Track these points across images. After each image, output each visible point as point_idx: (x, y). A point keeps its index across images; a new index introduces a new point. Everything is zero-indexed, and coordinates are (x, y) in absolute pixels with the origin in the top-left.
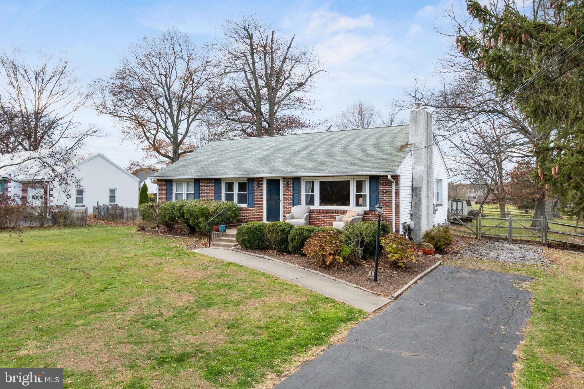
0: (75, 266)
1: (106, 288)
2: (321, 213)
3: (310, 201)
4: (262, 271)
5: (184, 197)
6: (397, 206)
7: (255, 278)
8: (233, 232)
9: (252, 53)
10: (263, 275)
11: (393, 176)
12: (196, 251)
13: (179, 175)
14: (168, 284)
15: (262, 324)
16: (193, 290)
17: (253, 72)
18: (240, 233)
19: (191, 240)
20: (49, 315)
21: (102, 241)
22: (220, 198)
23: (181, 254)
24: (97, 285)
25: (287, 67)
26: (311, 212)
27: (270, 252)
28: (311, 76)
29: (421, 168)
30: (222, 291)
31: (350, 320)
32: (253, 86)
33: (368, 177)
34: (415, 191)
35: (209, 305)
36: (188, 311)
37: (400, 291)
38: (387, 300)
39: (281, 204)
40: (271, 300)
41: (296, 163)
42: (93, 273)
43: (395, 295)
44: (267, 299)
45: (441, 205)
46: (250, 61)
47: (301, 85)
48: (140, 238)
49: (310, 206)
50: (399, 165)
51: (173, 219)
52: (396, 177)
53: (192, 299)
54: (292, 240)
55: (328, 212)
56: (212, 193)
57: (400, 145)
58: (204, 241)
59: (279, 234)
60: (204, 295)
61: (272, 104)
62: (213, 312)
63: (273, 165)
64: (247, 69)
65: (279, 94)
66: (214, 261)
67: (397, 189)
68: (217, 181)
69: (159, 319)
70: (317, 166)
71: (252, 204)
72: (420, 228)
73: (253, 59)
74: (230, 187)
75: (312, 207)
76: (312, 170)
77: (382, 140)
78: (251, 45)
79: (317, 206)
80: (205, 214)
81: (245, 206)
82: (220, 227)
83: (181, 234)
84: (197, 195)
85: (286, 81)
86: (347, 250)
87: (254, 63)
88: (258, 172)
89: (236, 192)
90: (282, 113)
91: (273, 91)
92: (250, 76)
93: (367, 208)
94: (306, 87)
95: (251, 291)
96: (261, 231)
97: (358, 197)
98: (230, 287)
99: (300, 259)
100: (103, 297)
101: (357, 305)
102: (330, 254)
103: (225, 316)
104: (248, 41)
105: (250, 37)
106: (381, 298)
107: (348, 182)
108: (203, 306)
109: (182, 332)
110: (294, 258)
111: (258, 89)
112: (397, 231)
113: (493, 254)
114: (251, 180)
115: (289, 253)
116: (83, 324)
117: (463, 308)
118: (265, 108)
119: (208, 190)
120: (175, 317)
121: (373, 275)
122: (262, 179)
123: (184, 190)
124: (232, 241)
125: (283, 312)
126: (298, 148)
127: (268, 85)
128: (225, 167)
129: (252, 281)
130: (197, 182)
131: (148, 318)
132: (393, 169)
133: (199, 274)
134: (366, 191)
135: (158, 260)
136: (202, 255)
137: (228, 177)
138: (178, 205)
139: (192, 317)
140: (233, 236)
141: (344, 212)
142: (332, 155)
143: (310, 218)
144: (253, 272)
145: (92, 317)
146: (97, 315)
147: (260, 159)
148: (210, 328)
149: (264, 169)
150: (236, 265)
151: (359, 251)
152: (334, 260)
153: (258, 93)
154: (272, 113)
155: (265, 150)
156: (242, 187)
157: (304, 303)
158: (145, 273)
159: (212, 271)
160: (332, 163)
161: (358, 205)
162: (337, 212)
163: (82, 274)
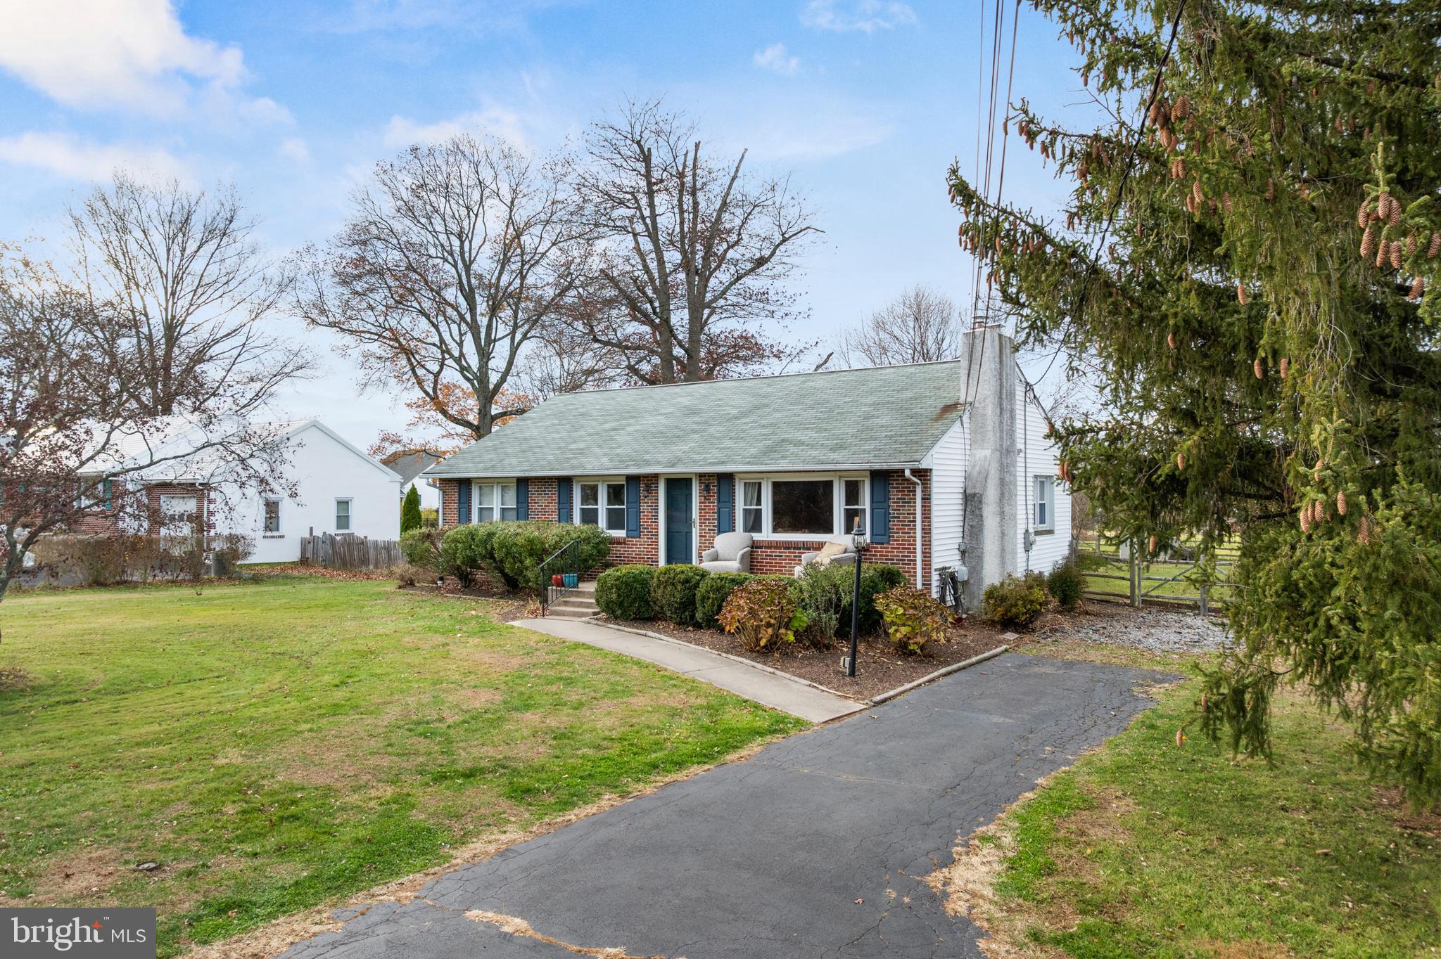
0: (282, 649)
1: (343, 683)
2: (775, 548)
3: (754, 523)
4: (636, 657)
5: (497, 516)
6: (927, 532)
7: (620, 668)
8: (590, 587)
9: (650, 194)
10: (638, 663)
11: (915, 472)
12: (516, 623)
13: (486, 469)
14: (457, 677)
15: (614, 734)
16: (502, 686)
17: (653, 234)
18: (602, 589)
19: (508, 605)
20: (251, 718)
21: (326, 606)
22: (570, 518)
23: (483, 631)
24: (327, 678)
25: (731, 220)
26: (755, 546)
27: (661, 625)
28: (784, 240)
29: (985, 454)
30: (554, 688)
31: (775, 731)
32: (653, 266)
33: (868, 473)
34: (971, 502)
35: (527, 707)
36: (486, 716)
37: (892, 693)
38: (858, 706)
39: (694, 530)
40: (640, 701)
41: (728, 443)
42: (315, 660)
43: (878, 698)
44: (633, 700)
45: (1050, 532)
46: (647, 213)
47: (761, 262)
48: (403, 600)
49: (753, 534)
50: (929, 448)
51: (472, 562)
52: (923, 475)
53: (498, 698)
54: (703, 599)
55: (788, 546)
56: (554, 507)
57: (942, 405)
58: (534, 604)
59: (679, 588)
60: (522, 693)
61: (698, 306)
62: (532, 718)
63: (680, 449)
64: (639, 228)
65: (713, 282)
66: (549, 641)
67: (927, 499)
68: (565, 482)
69: (438, 725)
70: (768, 451)
71: (635, 531)
72: (981, 579)
73: (651, 205)
74: (590, 494)
75: (757, 536)
76: (756, 459)
77: (908, 394)
78: (648, 176)
79: (767, 534)
80: (537, 551)
81: (621, 534)
82: (567, 578)
83: (488, 594)
84: (523, 511)
85: (730, 254)
86: (804, 618)
87: (654, 216)
88: (647, 463)
89: (602, 506)
90: (719, 326)
91: (698, 275)
92: (646, 244)
93: (868, 537)
94: (774, 267)
95: (606, 687)
96: (644, 583)
97: (850, 516)
98: (569, 682)
99: (717, 638)
100: (340, 695)
101: (795, 712)
102: (769, 625)
103: (552, 722)
104: (641, 167)
105: (646, 158)
106: (851, 702)
107: (829, 485)
108: (517, 709)
109: (475, 743)
110: (706, 635)
111: (664, 275)
112: (927, 584)
113: (1136, 634)
114: (633, 480)
115: (698, 626)
116: (311, 730)
117: (997, 719)
118: (680, 318)
119: (544, 502)
120: (464, 722)
121: (847, 666)
122: (656, 477)
123: (496, 502)
124: (589, 605)
125: (655, 720)
126: (734, 412)
127: (687, 264)
128: (582, 452)
129: (614, 672)
130: (523, 483)
131: (419, 723)
132: (915, 458)
133: (515, 662)
134: (866, 503)
135: (440, 639)
136: (526, 631)
137: (586, 473)
138: (482, 532)
139: (497, 722)
140: (589, 595)
141: (819, 546)
142: (802, 426)
143: (752, 558)
144: (620, 659)
145: (324, 721)
146: (331, 719)
147: (654, 435)
148: (523, 738)
149: (659, 457)
150: (589, 647)
151: (831, 620)
152: (776, 635)
153: (665, 282)
154: (697, 324)
155: (667, 415)
156: (615, 493)
157: (701, 707)
158: (414, 659)
159: (542, 656)
160: (801, 443)
161: (848, 530)
162: (808, 547)
163: (296, 662)
